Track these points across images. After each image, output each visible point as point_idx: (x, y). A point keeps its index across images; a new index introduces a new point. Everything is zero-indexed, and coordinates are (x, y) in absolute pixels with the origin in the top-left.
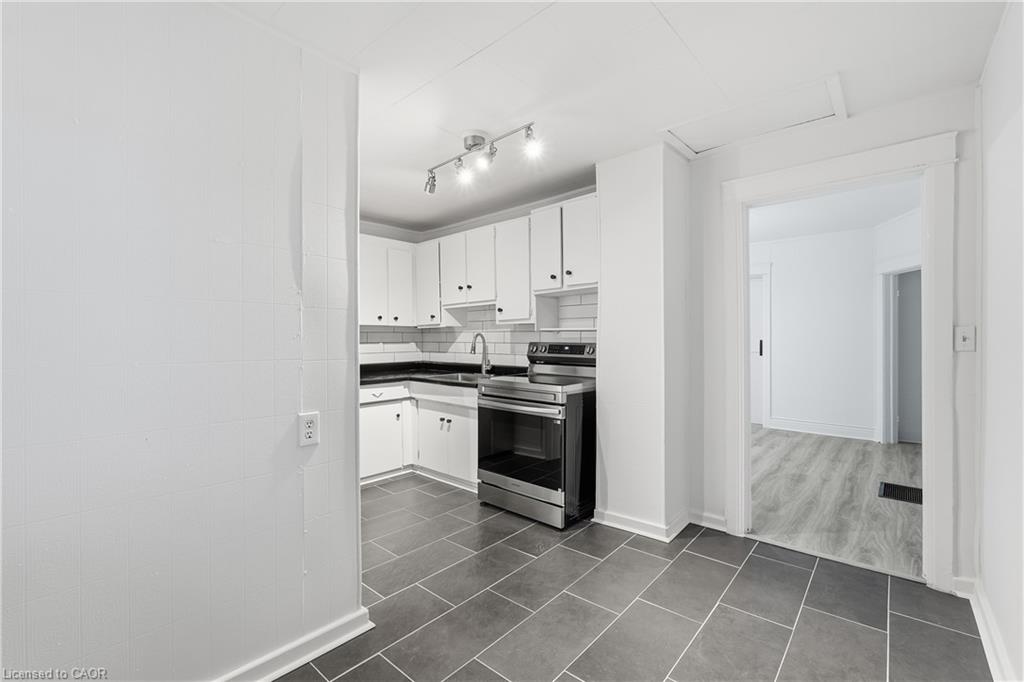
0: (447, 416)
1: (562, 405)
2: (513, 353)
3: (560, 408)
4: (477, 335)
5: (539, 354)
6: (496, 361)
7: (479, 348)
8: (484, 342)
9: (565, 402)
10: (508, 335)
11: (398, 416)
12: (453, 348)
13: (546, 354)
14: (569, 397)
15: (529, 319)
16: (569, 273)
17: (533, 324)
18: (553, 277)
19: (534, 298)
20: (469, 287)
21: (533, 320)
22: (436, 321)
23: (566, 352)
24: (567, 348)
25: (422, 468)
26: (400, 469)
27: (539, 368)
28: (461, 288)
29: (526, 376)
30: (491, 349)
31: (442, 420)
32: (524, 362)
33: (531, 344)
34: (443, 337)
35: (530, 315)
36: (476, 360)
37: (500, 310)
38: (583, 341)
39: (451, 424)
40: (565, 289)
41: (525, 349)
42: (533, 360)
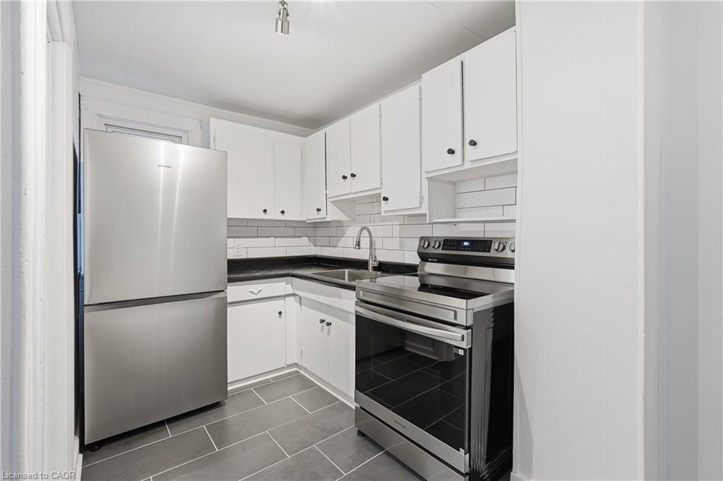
0: (328, 319)
1: (467, 328)
2: (402, 248)
3: (464, 332)
4: (363, 229)
5: (431, 250)
6: (384, 257)
7: (365, 243)
8: (371, 236)
9: (470, 323)
10: (397, 228)
11: (280, 313)
12: (342, 242)
13: (440, 251)
14: (476, 315)
15: (420, 207)
16: (473, 143)
17: (425, 215)
18: (451, 152)
19: (425, 183)
20: (353, 175)
21: (424, 210)
22: (322, 214)
23: (465, 249)
24: (466, 244)
25: (305, 369)
26: (284, 368)
27: (432, 268)
28: (345, 177)
29: (417, 275)
30: (378, 244)
31: (322, 321)
32: (414, 259)
33: (422, 238)
34: (333, 231)
35: (421, 203)
36: (362, 254)
37: (386, 199)
38: (488, 235)
39: (331, 327)
40: (467, 166)
41: (415, 244)
42: (424, 258)
